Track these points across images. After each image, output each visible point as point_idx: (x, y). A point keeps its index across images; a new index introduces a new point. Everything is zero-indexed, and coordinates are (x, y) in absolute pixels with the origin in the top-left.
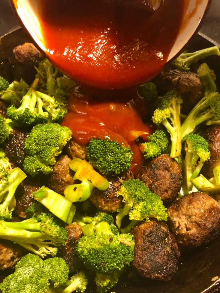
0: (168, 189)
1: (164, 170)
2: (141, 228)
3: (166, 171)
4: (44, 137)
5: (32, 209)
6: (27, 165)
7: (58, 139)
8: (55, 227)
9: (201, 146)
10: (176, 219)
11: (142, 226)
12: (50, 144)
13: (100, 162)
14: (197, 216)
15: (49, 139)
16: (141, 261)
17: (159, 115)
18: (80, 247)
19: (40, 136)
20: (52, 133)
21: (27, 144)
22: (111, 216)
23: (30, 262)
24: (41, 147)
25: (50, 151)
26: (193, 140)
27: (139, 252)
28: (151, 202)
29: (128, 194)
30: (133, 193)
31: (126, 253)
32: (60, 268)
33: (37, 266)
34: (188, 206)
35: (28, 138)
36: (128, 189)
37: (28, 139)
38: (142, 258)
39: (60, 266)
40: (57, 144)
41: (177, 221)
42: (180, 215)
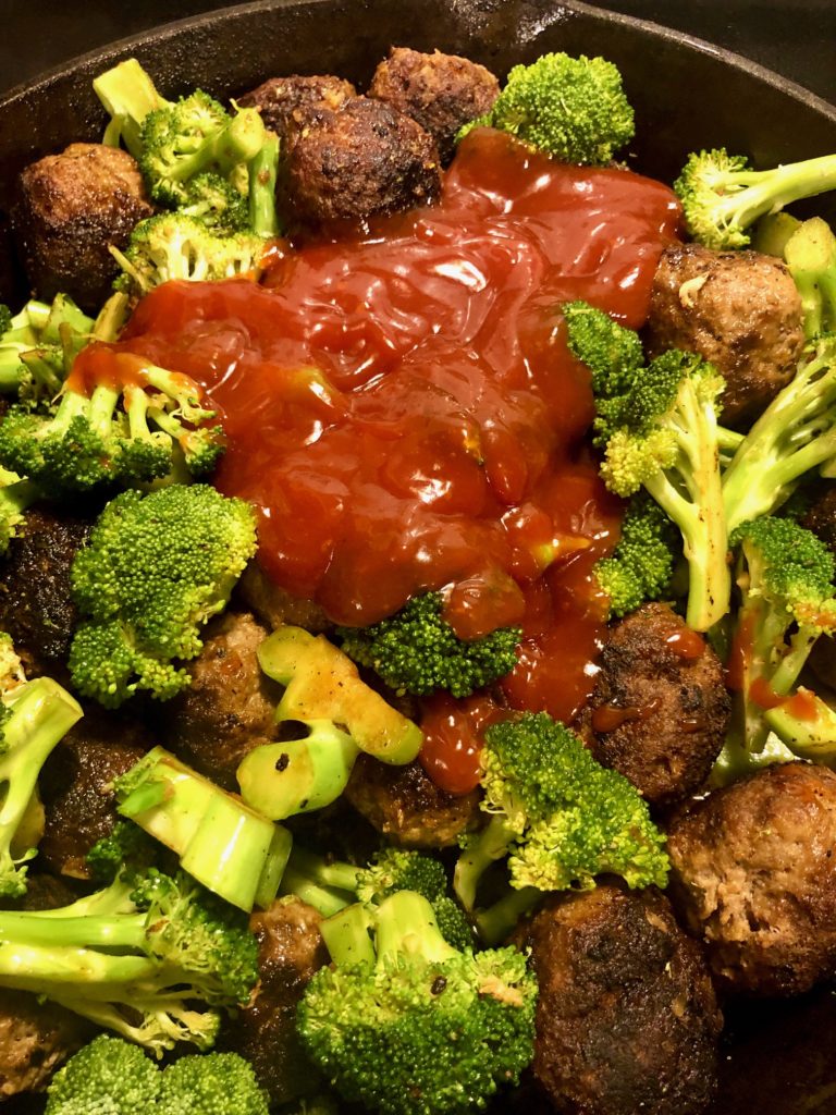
0: (669, 753)
1: (656, 676)
2: (564, 919)
3: (664, 680)
4: (149, 545)
5: (110, 850)
6: (85, 664)
7: (211, 550)
8: (206, 934)
9: (804, 573)
10: (705, 881)
11: (567, 913)
12: (175, 572)
13: (388, 651)
14: (797, 870)
15: (172, 551)
16: (564, 1062)
17: (629, 459)
18: (313, 1017)
19: (132, 540)
20: (183, 526)
21: (83, 573)
22: (438, 865)
23: (106, 1075)
24: (138, 586)
25: (177, 603)
26: (769, 544)
27: (558, 1023)
28: (603, 813)
29: (504, 780)
30: (525, 776)
31: (503, 1037)
32: (233, 1106)
33: (133, 1095)
34: (758, 829)
35: (87, 550)
36: (505, 757)
37: (83, 553)
38: (572, 1052)
39: (230, 1095)
40: (203, 570)
41: (710, 888)
42: (724, 866)
